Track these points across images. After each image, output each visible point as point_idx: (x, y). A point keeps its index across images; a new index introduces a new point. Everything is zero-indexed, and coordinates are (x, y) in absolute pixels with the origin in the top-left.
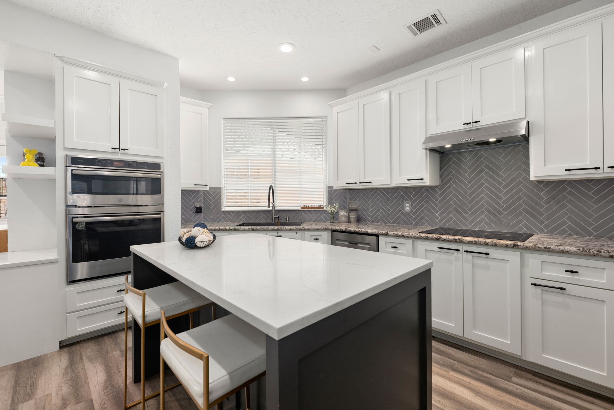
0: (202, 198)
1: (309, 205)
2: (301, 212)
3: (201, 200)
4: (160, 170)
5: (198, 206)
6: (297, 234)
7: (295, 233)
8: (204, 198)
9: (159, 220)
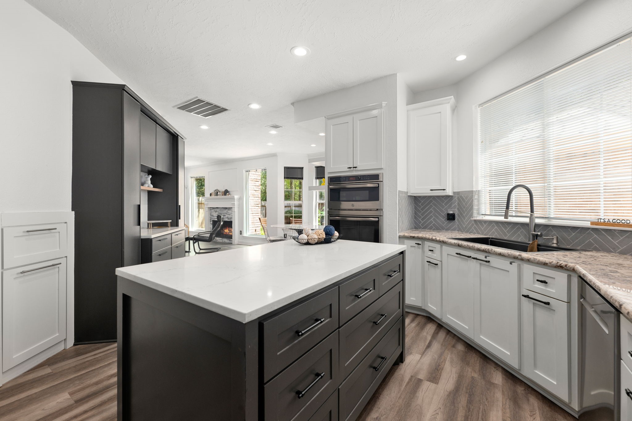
0: (456, 204)
1: (611, 218)
2: (590, 230)
3: (455, 206)
4: (378, 179)
5: (451, 212)
6: (511, 263)
7: (509, 262)
8: (458, 204)
9: (378, 222)
